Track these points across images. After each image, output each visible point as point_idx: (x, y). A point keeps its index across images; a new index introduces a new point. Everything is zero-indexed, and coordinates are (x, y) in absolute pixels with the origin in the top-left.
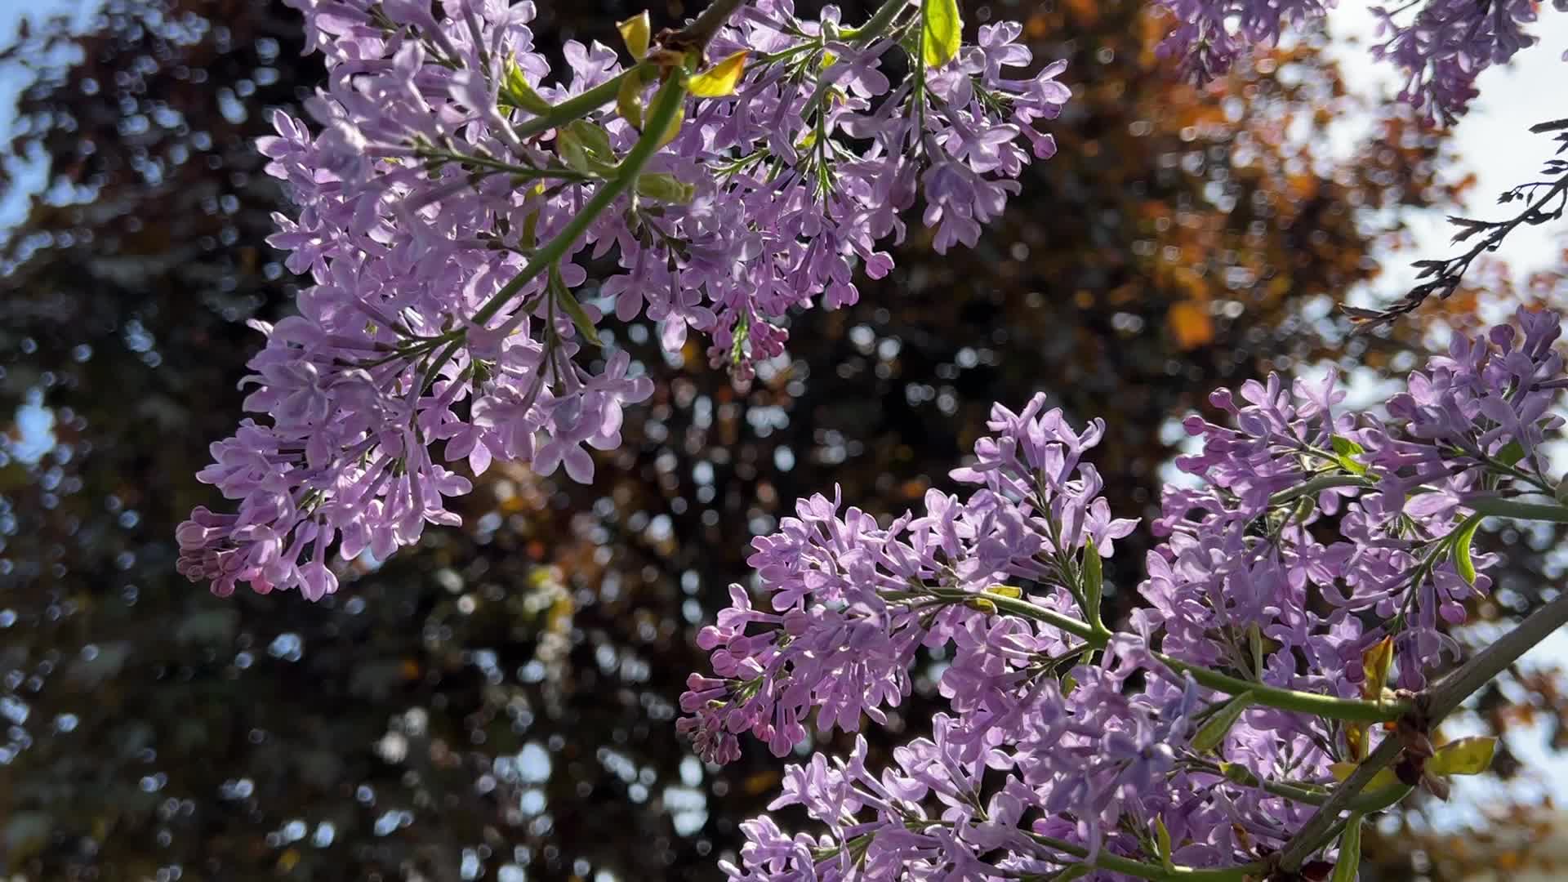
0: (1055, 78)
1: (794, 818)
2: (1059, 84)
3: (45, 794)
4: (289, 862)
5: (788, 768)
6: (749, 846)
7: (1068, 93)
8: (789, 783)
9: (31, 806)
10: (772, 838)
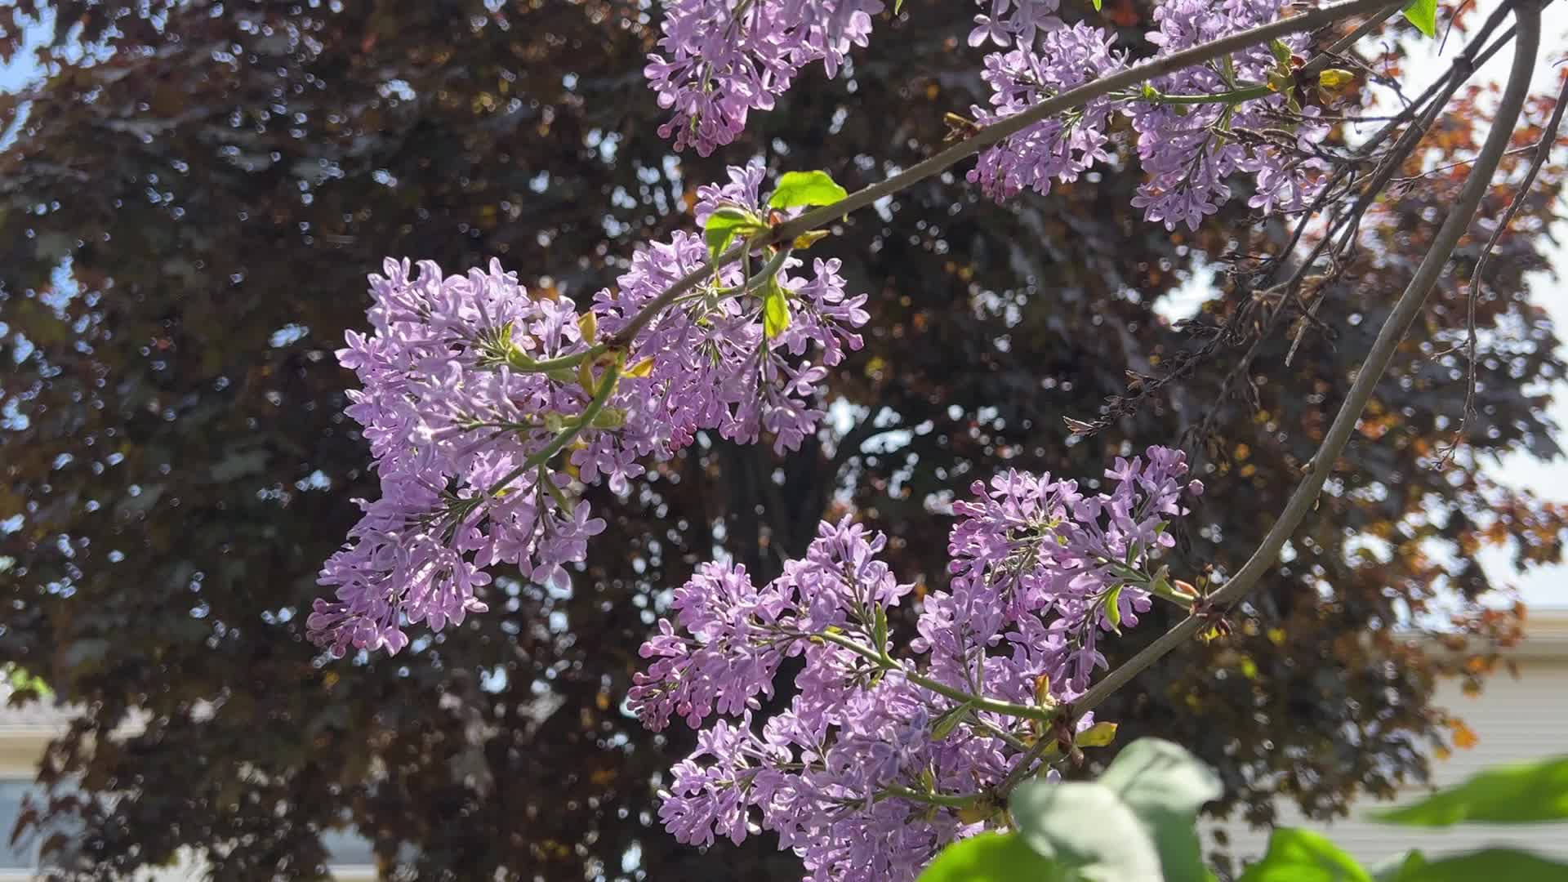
0: (860, 308)
1: (707, 760)
2: (862, 311)
3: (103, 624)
4: (331, 680)
5: (701, 732)
6: (676, 784)
7: (868, 316)
8: (702, 741)
9: (91, 633)
10: (692, 774)
